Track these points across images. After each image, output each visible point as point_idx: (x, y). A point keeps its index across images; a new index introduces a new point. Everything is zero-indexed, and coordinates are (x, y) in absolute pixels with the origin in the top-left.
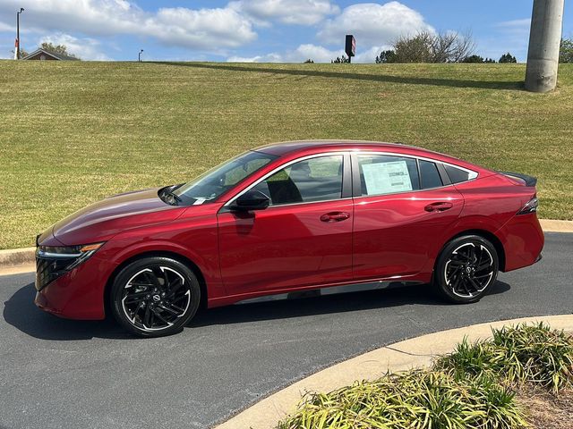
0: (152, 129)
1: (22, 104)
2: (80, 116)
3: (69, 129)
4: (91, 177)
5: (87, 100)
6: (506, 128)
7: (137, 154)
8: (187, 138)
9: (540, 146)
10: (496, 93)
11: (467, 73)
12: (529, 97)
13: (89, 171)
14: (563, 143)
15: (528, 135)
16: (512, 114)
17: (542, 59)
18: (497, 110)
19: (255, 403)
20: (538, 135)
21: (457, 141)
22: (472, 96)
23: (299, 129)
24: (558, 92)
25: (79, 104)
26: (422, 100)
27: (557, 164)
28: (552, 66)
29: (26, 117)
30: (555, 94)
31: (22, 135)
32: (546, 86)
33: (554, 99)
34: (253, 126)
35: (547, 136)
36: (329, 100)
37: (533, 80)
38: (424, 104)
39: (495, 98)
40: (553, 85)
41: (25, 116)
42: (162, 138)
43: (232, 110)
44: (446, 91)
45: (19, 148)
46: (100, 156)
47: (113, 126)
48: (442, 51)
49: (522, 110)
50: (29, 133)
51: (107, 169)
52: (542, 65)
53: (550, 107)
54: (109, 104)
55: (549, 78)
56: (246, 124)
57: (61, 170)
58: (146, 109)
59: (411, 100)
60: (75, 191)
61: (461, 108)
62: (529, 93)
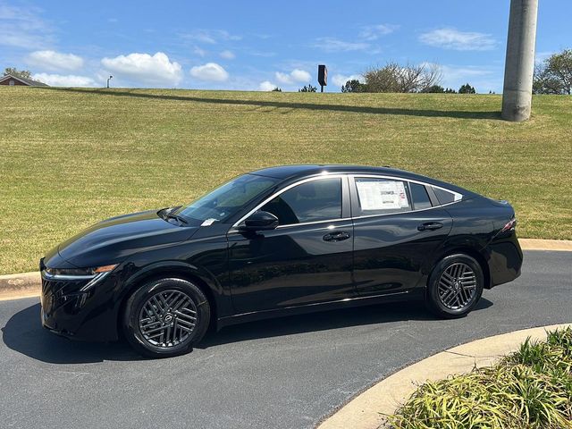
0: (148, 155)
1: (11, 130)
2: (72, 142)
3: (63, 155)
4: (98, 202)
5: (75, 126)
6: (490, 155)
7: (138, 179)
8: (185, 164)
9: (525, 172)
10: (475, 122)
11: (446, 102)
12: (507, 125)
13: (93, 196)
14: (545, 169)
15: (512, 161)
16: (493, 142)
17: (517, 90)
18: (479, 137)
19: (350, 400)
20: (522, 161)
21: (446, 167)
22: (453, 124)
23: (293, 155)
24: (533, 121)
25: (69, 130)
26: (407, 128)
27: (542, 188)
28: (527, 97)
29: (18, 143)
30: (530, 123)
31: (16, 161)
32: (522, 115)
33: (529, 128)
34: (247, 152)
35: (529, 162)
36: (318, 127)
37: (509, 110)
38: (410, 131)
39: (475, 126)
40: (527, 115)
41: (15, 141)
42: (160, 163)
43: (224, 137)
44: (428, 120)
45: (16, 173)
46: (101, 181)
47: (108, 152)
48: (410, 82)
49: (503, 138)
50: (23, 158)
51: (111, 193)
52: (517, 96)
53: (527, 135)
54: (100, 129)
55: (524, 108)
56: (241, 149)
57: (66, 195)
58: (138, 135)
59: (396, 128)
60: (86, 215)
61: (444, 135)
62: (506, 122)
